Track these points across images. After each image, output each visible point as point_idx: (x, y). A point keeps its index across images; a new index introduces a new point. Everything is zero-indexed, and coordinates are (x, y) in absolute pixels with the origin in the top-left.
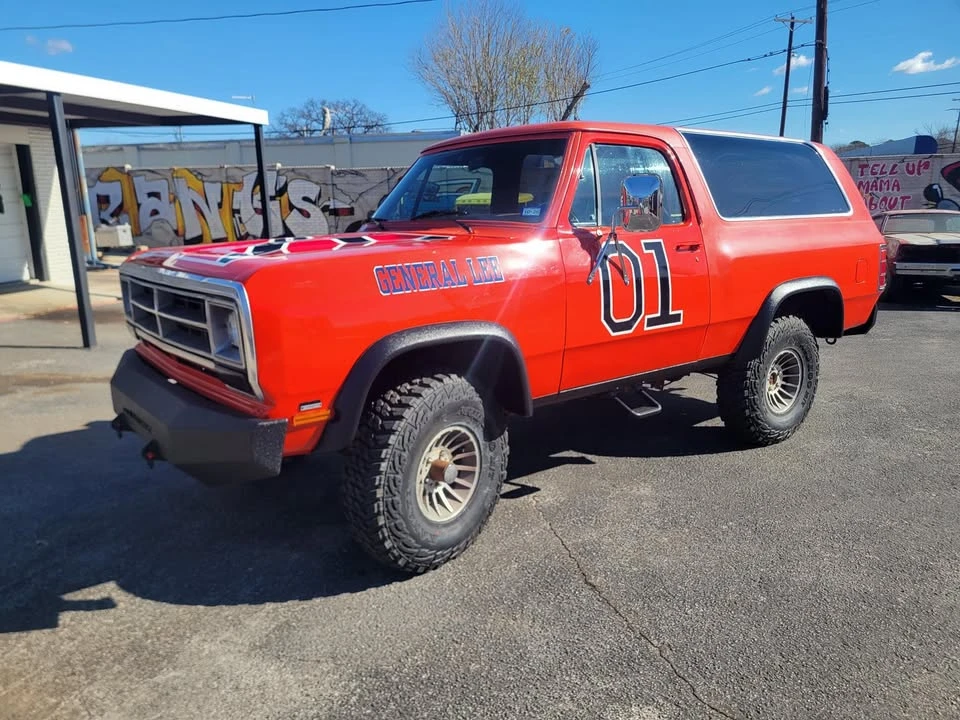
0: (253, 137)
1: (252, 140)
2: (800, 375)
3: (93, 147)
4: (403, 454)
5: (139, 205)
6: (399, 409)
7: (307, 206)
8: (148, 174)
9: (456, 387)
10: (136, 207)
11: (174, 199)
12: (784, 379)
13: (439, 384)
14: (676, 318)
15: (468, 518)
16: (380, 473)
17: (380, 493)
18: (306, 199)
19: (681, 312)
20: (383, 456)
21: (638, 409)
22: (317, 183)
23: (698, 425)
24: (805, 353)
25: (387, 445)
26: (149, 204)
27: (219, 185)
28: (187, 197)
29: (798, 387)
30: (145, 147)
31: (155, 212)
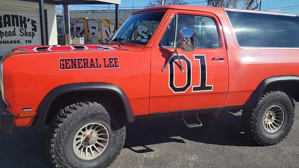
0: (115, 9)
1: (114, 10)
2: (283, 117)
3: (79, 11)
4: (64, 131)
5: (89, 31)
6: (66, 114)
7: (144, 35)
8: (92, 20)
9: (96, 106)
10: (88, 31)
11: (100, 30)
12: (276, 118)
13: (87, 105)
14: (210, 88)
15: (101, 160)
16: (54, 138)
17: (53, 146)
18: (143, 32)
19: (212, 86)
20: (55, 131)
21: (189, 125)
22: (147, 27)
23: (241, 133)
24: (286, 107)
25: (58, 127)
26: (92, 31)
27: (114, 25)
28: (104, 29)
29: (282, 122)
30: (95, 11)
31: (94, 34)
